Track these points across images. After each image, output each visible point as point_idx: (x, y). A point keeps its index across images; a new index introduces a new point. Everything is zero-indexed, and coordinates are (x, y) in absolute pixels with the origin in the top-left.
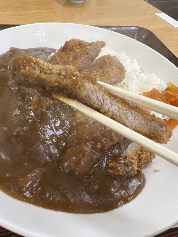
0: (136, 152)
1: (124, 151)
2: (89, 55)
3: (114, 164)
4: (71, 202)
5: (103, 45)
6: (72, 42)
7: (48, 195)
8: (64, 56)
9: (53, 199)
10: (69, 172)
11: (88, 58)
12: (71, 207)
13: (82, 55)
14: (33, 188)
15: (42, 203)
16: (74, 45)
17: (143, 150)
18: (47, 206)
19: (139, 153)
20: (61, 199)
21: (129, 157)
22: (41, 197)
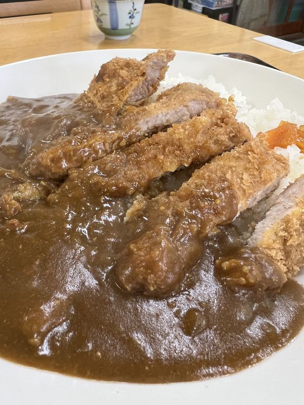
0: (276, 234)
1: (249, 237)
2: (146, 77)
3: (234, 262)
4: (146, 357)
5: (170, 56)
6: (114, 62)
7: (90, 345)
8: (100, 87)
9: (104, 355)
10: (133, 289)
11: (146, 84)
12: (147, 368)
13: (133, 79)
14: (57, 333)
15: (76, 366)
16: (118, 67)
17: (290, 227)
18: (89, 373)
19: (283, 235)
20: (122, 351)
21: (264, 246)
22: (75, 352)
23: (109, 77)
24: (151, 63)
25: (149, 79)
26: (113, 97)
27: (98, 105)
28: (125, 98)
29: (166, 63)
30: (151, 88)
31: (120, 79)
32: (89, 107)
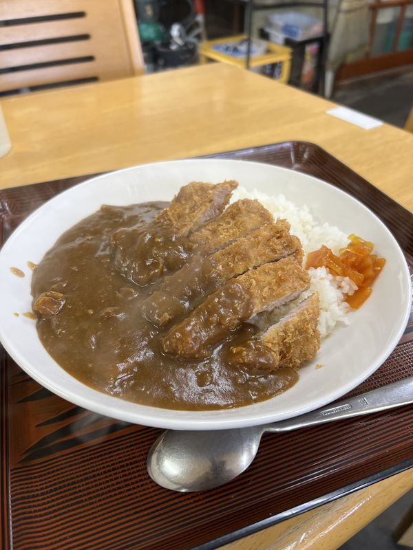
2: (213, 203)
5: (234, 186)
6: (191, 187)
8: (177, 207)
11: (213, 208)
13: (202, 204)
16: (193, 191)
23: (185, 200)
24: (217, 193)
25: (215, 204)
26: (186, 219)
27: (175, 223)
28: (195, 220)
29: (231, 191)
30: (217, 211)
31: (194, 203)
32: (168, 225)
